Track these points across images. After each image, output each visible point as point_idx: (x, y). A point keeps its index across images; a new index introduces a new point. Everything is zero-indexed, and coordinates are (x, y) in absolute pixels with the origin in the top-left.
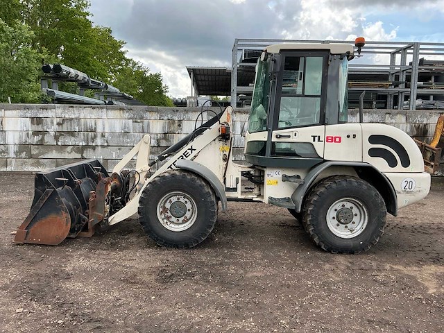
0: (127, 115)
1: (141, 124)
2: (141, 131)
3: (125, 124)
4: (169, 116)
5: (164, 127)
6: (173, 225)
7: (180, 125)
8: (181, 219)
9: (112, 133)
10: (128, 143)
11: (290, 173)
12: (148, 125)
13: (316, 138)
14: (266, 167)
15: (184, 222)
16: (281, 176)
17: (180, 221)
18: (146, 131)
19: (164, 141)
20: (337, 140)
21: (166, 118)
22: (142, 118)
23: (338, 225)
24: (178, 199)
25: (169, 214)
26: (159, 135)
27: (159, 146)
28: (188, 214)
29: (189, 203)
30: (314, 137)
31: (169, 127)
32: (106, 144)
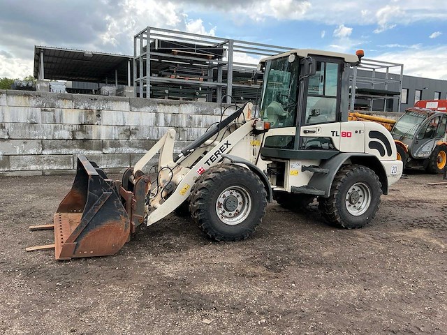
0: (33, 102)
1: (52, 113)
2: (52, 121)
3: (32, 113)
4: (87, 105)
5: (80, 118)
6: (228, 220)
7: (99, 116)
8: (233, 213)
9: (15, 124)
10: (35, 135)
11: (307, 164)
12: (61, 115)
13: (335, 133)
14: (289, 159)
15: (236, 215)
16: (301, 167)
17: (233, 215)
18: (58, 121)
19: (80, 133)
20: (349, 135)
21: (82, 107)
22: (53, 107)
23: (349, 206)
24: (231, 193)
25: (223, 209)
26: (74, 126)
27: (74, 139)
28: (239, 207)
29: (240, 196)
30: (333, 132)
31: (87, 117)
32: (6, 137)
